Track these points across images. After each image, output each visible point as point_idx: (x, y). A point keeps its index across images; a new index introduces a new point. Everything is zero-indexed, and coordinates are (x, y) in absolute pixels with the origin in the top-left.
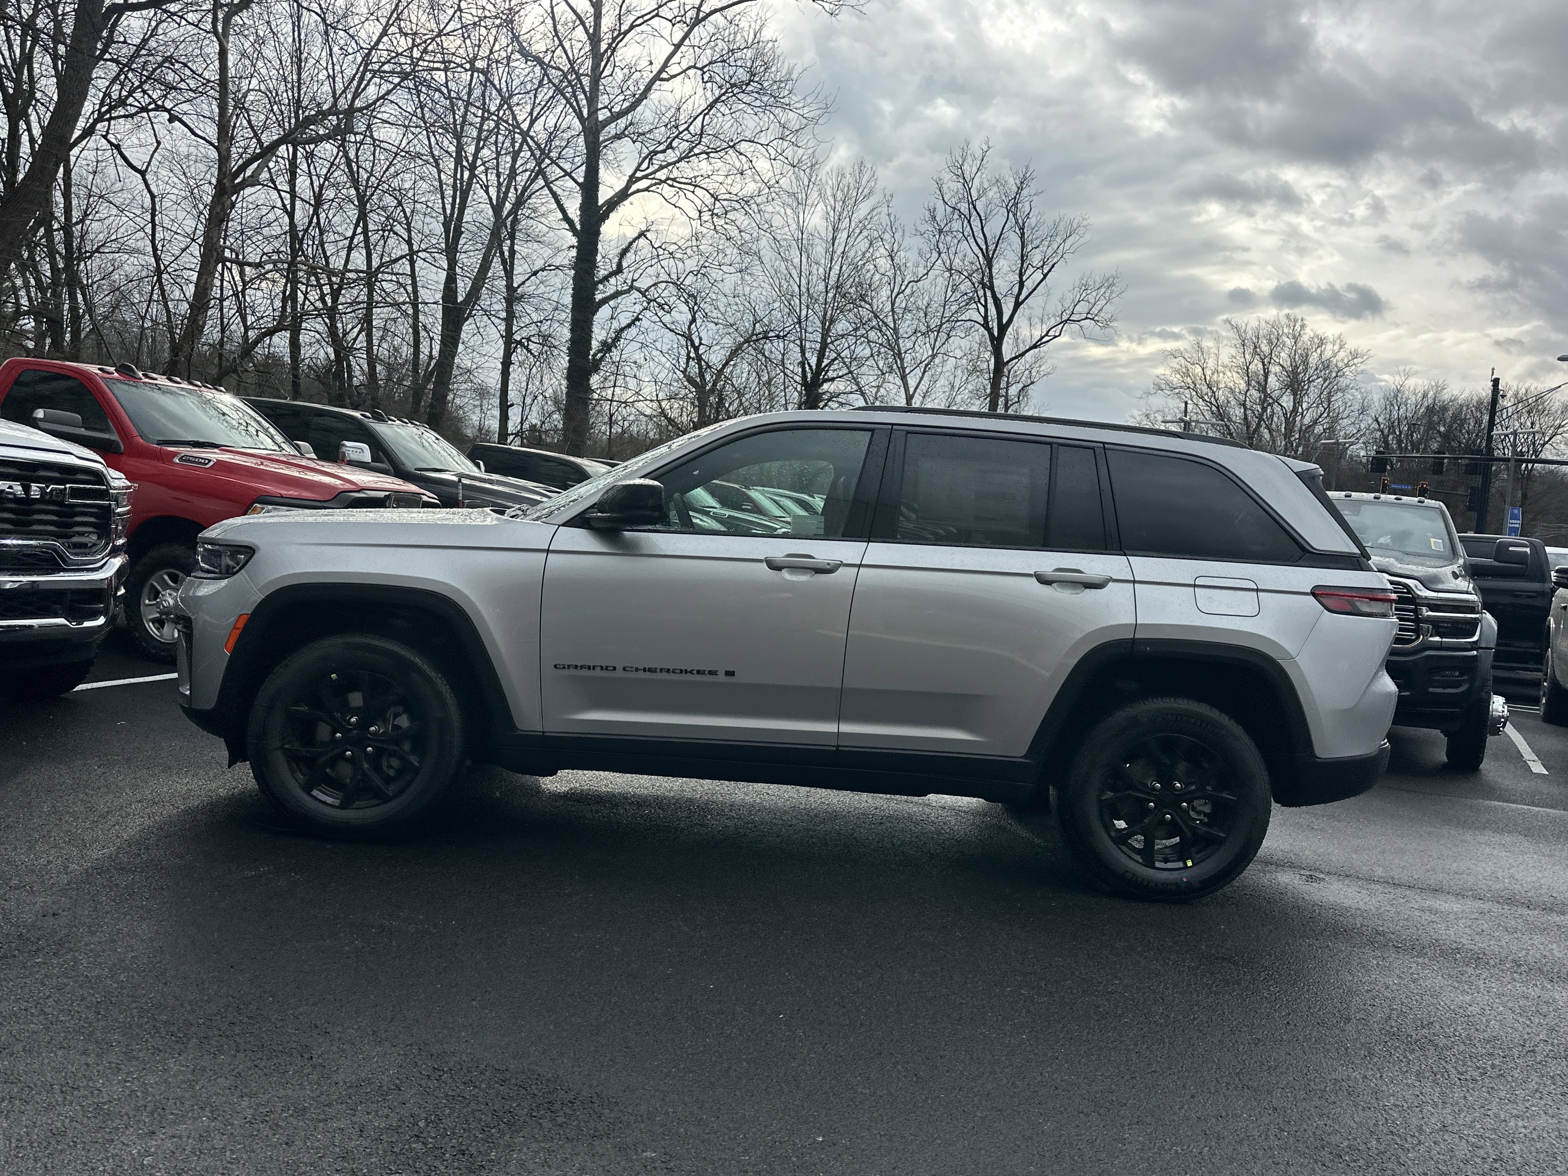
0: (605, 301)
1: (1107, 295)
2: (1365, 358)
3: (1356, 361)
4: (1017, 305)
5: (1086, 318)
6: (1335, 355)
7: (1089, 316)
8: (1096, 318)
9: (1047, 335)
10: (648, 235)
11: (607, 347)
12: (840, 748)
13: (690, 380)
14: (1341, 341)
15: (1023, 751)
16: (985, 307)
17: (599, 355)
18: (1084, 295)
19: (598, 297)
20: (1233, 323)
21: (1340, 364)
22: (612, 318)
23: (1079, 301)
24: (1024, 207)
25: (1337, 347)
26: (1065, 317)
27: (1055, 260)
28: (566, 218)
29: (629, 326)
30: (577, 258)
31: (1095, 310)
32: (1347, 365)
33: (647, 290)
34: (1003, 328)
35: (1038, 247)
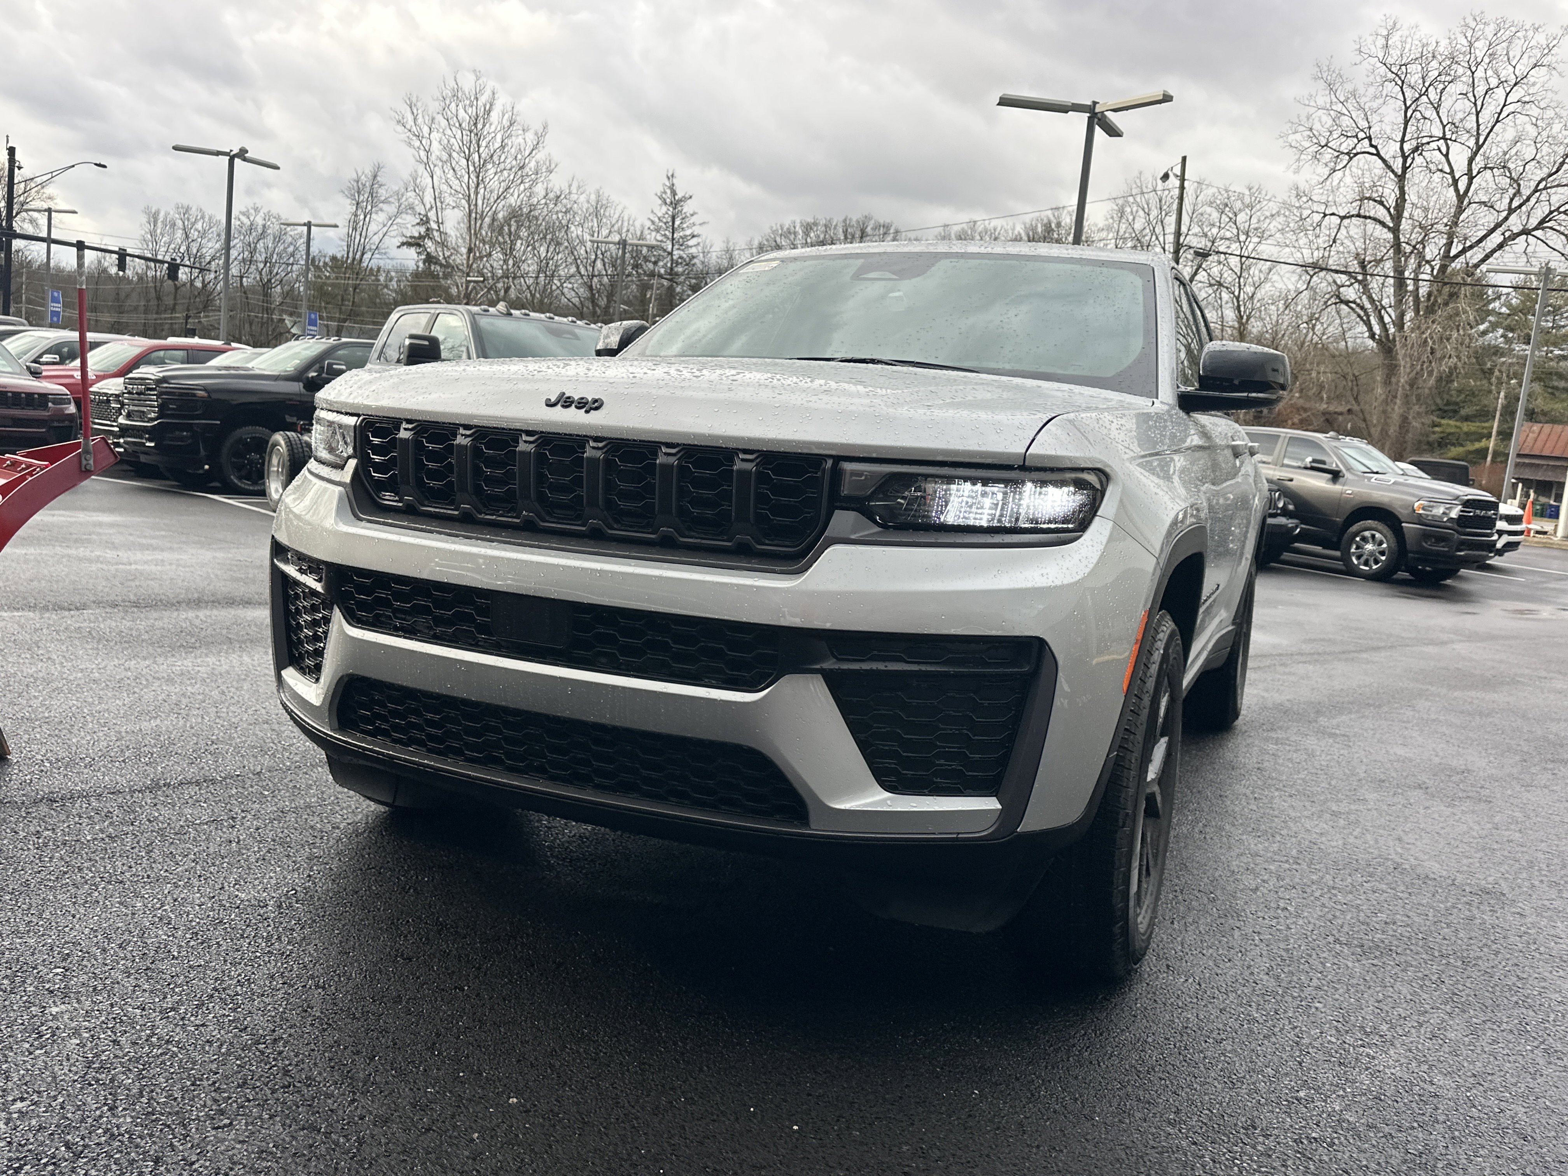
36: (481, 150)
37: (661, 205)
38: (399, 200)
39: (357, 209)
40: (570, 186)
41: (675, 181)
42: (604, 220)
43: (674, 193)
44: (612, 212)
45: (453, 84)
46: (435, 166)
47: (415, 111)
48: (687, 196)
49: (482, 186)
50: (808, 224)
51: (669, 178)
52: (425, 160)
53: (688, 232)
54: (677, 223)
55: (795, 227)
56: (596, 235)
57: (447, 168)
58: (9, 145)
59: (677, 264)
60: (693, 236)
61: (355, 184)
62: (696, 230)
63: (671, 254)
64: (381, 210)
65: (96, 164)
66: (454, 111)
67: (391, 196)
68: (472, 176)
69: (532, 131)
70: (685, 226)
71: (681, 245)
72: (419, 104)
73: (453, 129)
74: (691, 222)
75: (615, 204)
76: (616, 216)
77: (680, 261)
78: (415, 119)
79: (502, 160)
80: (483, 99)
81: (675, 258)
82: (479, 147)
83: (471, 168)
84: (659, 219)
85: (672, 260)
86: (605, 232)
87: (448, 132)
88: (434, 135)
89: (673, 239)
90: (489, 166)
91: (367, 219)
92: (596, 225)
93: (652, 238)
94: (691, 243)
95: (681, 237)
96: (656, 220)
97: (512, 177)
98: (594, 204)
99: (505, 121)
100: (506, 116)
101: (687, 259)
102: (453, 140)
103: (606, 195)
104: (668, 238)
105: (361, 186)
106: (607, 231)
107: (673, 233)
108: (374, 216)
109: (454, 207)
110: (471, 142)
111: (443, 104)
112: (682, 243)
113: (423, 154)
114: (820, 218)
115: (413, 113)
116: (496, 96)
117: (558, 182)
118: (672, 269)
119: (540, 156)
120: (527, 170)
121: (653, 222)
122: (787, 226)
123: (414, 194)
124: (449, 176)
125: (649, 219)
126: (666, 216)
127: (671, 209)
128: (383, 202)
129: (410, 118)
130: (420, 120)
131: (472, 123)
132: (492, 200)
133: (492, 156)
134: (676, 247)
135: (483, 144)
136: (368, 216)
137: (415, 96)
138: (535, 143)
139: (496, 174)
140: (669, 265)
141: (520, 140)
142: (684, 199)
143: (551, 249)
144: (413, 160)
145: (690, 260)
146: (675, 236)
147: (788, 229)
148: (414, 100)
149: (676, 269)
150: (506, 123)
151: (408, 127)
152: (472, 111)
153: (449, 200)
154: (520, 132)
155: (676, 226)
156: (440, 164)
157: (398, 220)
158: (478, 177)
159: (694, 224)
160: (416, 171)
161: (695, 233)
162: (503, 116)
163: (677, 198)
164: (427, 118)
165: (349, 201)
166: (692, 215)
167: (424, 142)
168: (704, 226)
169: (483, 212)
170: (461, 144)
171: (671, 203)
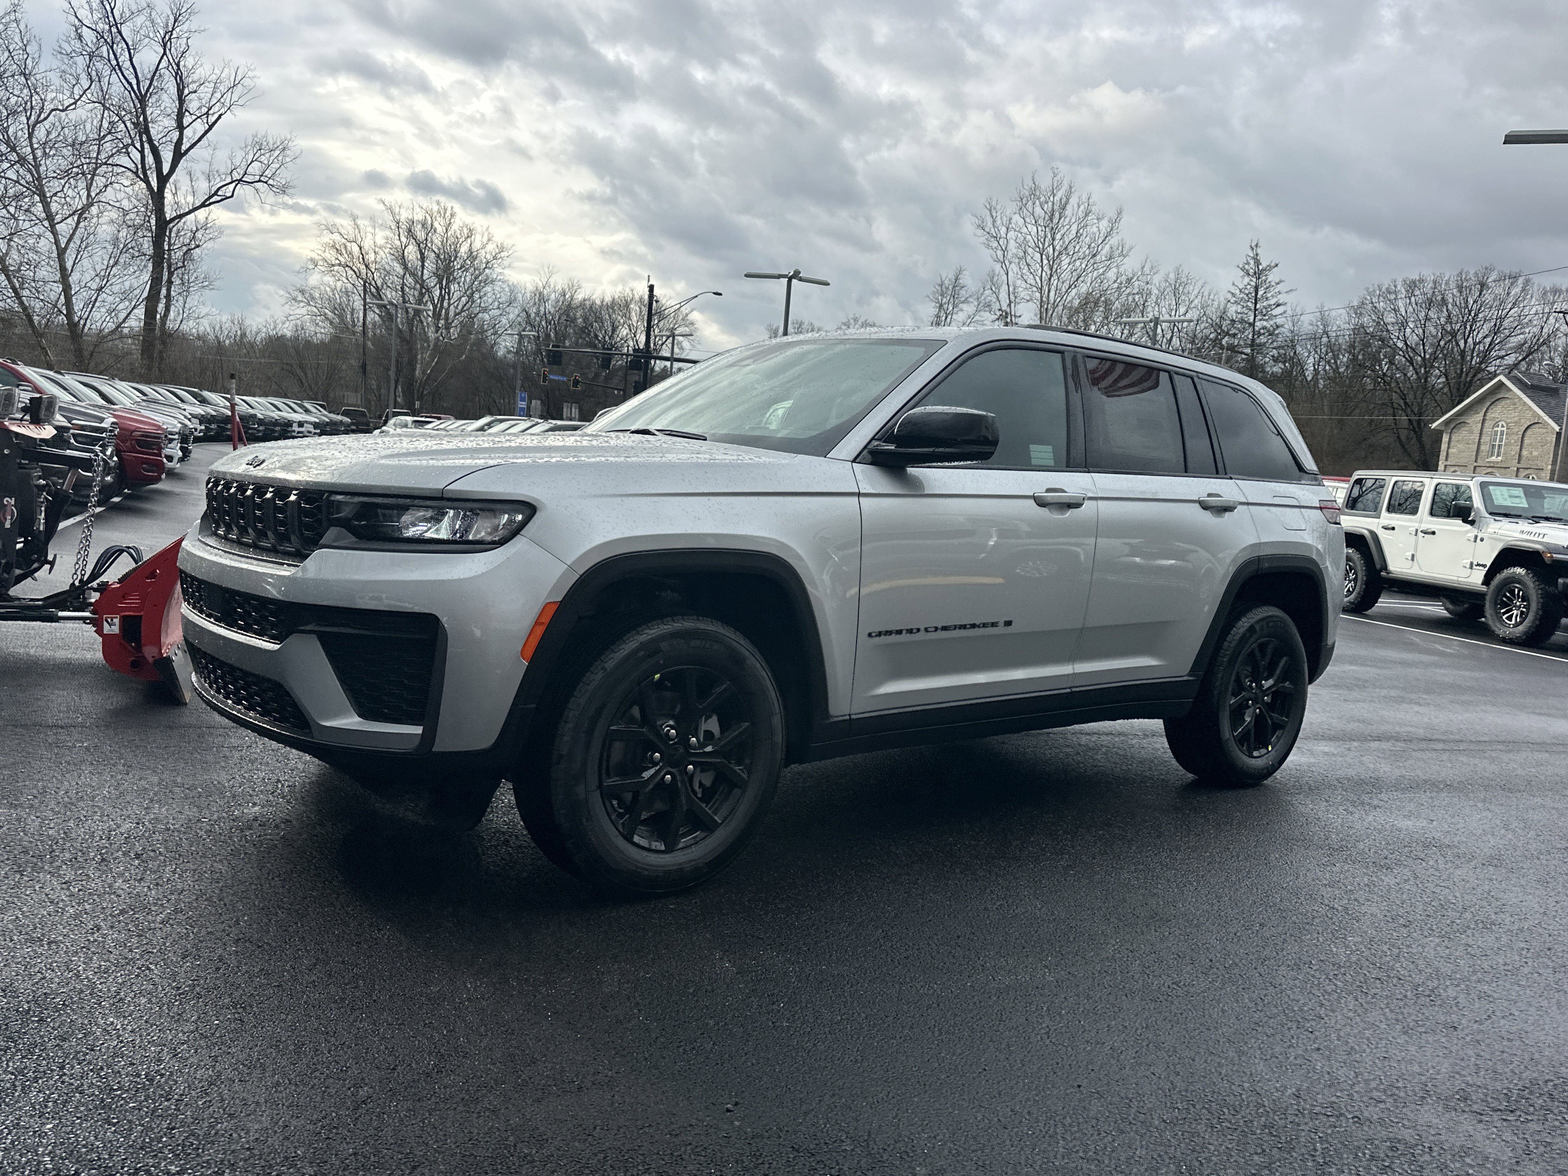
1: (280, 158)
2: (510, 252)
3: (502, 254)
4: (178, 155)
5: (260, 181)
6: (483, 247)
7: (262, 179)
8: (271, 182)
9: (216, 193)
14: (489, 233)
16: (142, 152)
18: (257, 155)
20: (386, 203)
21: (488, 256)
23: (252, 161)
24: (178, 45)
25: (485, 239)
26: (236, 176)
27: (223, 111)
31: (268, 173)
32: (495, 258)
34: (163, 180)
35: (195, 92)
36: (1056, 243)
37: (1243, 277)
38: (978, 299)
39: (940, 311)
40: (1143, 268)
41: (1259, 250)
42: (1183, 297)
43: (1258, 263)
44: (1191, 288)
45: (1031, 184)
46: (1010, 263)
47: (994, 214)
48: (1273, 264)
49: (1055, 277)
50: (1414, 282)
51: (1253, 249)
52: (1002, 260)
53: (1272, 301)
54: (1260, 293)
55: (1395, 286)
56: (1173, 313)
57: (1023, 262)
58: (650, 283)
59: (1259, 334)
60: (1278, 305)
61: (939, 288)
62: (1282, 298)
63: (1252, 325)
64: (962, 310)
65: (714, 293)
66: (1030, 209)
67: (970, 296)
68: (1045, 269)
69: (1106, 219)
70: (1269, 295)
71: (1265, 315)
72: (998, 207)
73: (1029, 226)
74: (1277, 290)
75: (1194, 281)
76: (1196, 292)
77: (1262, 331)
78: (994, 221)
79: (1076, 250)
80: (1060, 194)
81: (1257, 329)
82: (1054, 239)
83: (1045, 262)
84: (1241, 291)
85: (1254, 331)
86: (1182, 310)
87: (1024, 230)
88: (1011, 234)
89: (1256, 310)
90: (1064, 257)
91: (948, 320)
92: (1174, 303)
93: (1233, 310)
94: (1274, 312)
95: (1265, 307)
96: (1238, 292)
97: (1083, 266)
98: (1173, 282)
99: (1080, 213)
100: (1082, 207)
101: (1272, 329)
102: (1029, 237)
103: (1186, 272)
104: (1250, 310)
105: (944, 290)
106: (1185, 308)
107: (1256, 304)
108: (954, 317)
109: (1028, 301)
110: (1046, 236)
111: (1020, 204)
112: (1265, 314)
113: (1000, 253)
114: (1426, 274)
115: (992, 216)
116: (1073, 190)
117: (1130, 265)
118: (1253, 340)
119: (1113, 241)
120: (1098, 257)
121: (1233, 295)
122: (1386, 286)
123: (991, 292)
124: (1024, 271)
125: (1229, 292)
126: (1249, 287)
127: (1254, 280)
128: (963, 302)
129: (989, 220)
130: (999, 222)
131: (1047, 218)
132: (1064, 290)
133: (1066, 248)
134: (1259, 317)
135: (1058, 236)
136: (950, 317)
137: (995, 200)
138: (1109, 230)
139: (1069, 264)
140: (1250, 336)
141: (1095, 229)
142: (1270, 268)
143: (1126, 332)
144: (991, 260)
145: (1274, 330)
146: (1258, 306)
147: (1387, 289)
148: (994, 203)
149: (1258, 341)
150: (1081, 214)
151: (987, 229)
152: (1048, 207)
153: (1023, 294)
154: (1095, 221)
155: (1259, 296)
156: (1017, 260)
157: (977, 318)
158: (1051, 270)
159: (1280, 293)
160: (993, 271)
161: (1281, 302)
162: (1079, 207)
163: (1261, 268)
164: (1005, 219)
165: (933, 304)
166: (1278, 283)
167: (1001, 242)
168: (1291, 294)
169: (1055, 301)
170: (1036, 240)
171: (1255, 273)
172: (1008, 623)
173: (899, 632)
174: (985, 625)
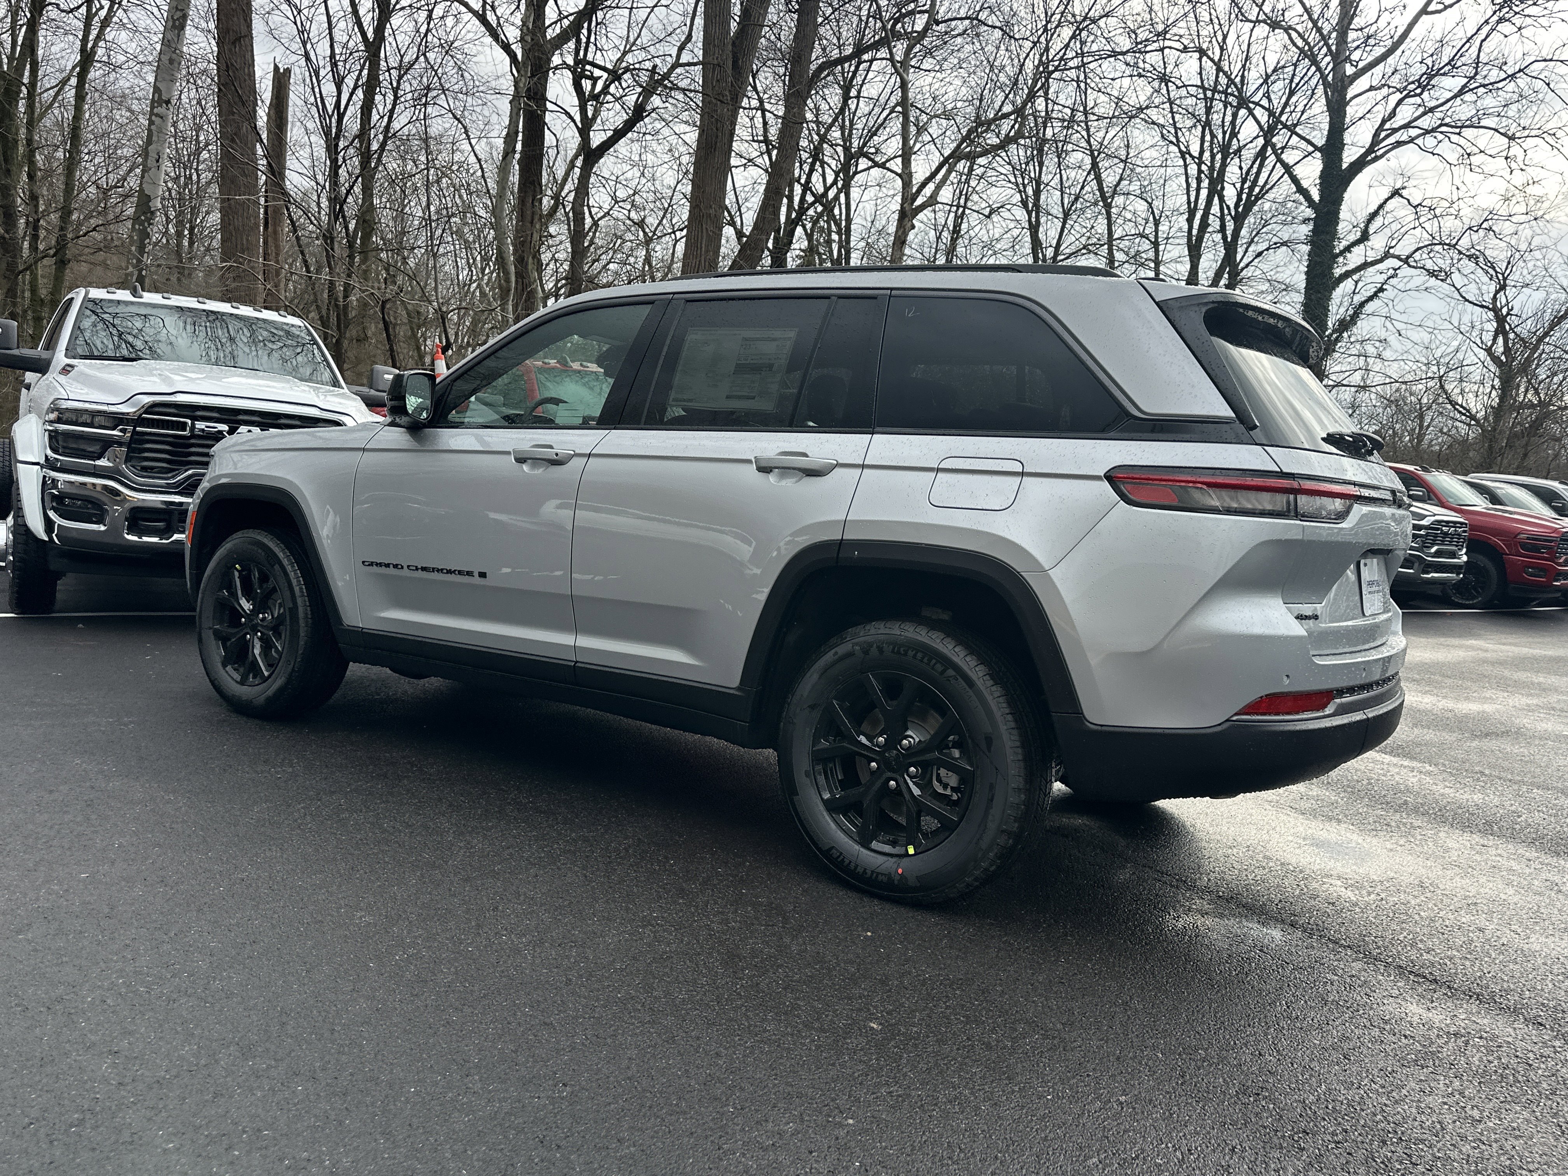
0: (1347, 275)
10: (1404, 193)
11: (1345, 325)
12: (578, 665)
13: (1495, 359)
15: (735, 681)
17: (1335, 336)
19: (1338, 272)
22: (1354, 293)
28: (1302, 190)
29: (1370, 299)
30: (1313, 231)
33: (1408, 257)
172: (483, 575)
173: (387, 565)
174: (460, 572)
